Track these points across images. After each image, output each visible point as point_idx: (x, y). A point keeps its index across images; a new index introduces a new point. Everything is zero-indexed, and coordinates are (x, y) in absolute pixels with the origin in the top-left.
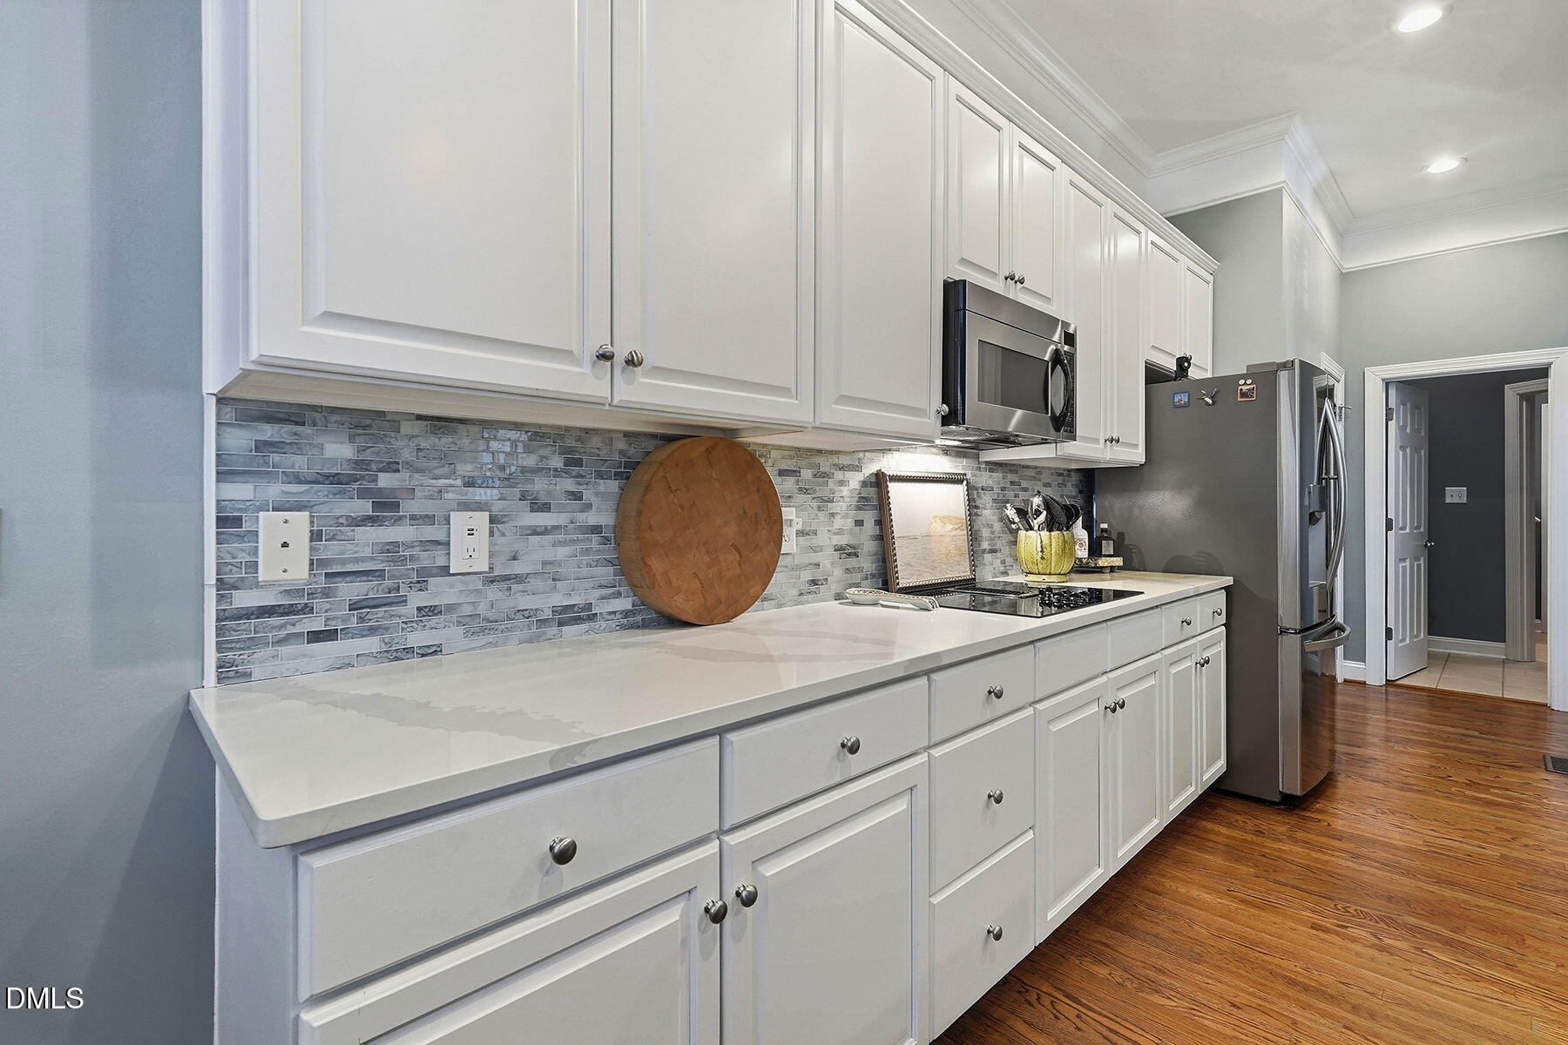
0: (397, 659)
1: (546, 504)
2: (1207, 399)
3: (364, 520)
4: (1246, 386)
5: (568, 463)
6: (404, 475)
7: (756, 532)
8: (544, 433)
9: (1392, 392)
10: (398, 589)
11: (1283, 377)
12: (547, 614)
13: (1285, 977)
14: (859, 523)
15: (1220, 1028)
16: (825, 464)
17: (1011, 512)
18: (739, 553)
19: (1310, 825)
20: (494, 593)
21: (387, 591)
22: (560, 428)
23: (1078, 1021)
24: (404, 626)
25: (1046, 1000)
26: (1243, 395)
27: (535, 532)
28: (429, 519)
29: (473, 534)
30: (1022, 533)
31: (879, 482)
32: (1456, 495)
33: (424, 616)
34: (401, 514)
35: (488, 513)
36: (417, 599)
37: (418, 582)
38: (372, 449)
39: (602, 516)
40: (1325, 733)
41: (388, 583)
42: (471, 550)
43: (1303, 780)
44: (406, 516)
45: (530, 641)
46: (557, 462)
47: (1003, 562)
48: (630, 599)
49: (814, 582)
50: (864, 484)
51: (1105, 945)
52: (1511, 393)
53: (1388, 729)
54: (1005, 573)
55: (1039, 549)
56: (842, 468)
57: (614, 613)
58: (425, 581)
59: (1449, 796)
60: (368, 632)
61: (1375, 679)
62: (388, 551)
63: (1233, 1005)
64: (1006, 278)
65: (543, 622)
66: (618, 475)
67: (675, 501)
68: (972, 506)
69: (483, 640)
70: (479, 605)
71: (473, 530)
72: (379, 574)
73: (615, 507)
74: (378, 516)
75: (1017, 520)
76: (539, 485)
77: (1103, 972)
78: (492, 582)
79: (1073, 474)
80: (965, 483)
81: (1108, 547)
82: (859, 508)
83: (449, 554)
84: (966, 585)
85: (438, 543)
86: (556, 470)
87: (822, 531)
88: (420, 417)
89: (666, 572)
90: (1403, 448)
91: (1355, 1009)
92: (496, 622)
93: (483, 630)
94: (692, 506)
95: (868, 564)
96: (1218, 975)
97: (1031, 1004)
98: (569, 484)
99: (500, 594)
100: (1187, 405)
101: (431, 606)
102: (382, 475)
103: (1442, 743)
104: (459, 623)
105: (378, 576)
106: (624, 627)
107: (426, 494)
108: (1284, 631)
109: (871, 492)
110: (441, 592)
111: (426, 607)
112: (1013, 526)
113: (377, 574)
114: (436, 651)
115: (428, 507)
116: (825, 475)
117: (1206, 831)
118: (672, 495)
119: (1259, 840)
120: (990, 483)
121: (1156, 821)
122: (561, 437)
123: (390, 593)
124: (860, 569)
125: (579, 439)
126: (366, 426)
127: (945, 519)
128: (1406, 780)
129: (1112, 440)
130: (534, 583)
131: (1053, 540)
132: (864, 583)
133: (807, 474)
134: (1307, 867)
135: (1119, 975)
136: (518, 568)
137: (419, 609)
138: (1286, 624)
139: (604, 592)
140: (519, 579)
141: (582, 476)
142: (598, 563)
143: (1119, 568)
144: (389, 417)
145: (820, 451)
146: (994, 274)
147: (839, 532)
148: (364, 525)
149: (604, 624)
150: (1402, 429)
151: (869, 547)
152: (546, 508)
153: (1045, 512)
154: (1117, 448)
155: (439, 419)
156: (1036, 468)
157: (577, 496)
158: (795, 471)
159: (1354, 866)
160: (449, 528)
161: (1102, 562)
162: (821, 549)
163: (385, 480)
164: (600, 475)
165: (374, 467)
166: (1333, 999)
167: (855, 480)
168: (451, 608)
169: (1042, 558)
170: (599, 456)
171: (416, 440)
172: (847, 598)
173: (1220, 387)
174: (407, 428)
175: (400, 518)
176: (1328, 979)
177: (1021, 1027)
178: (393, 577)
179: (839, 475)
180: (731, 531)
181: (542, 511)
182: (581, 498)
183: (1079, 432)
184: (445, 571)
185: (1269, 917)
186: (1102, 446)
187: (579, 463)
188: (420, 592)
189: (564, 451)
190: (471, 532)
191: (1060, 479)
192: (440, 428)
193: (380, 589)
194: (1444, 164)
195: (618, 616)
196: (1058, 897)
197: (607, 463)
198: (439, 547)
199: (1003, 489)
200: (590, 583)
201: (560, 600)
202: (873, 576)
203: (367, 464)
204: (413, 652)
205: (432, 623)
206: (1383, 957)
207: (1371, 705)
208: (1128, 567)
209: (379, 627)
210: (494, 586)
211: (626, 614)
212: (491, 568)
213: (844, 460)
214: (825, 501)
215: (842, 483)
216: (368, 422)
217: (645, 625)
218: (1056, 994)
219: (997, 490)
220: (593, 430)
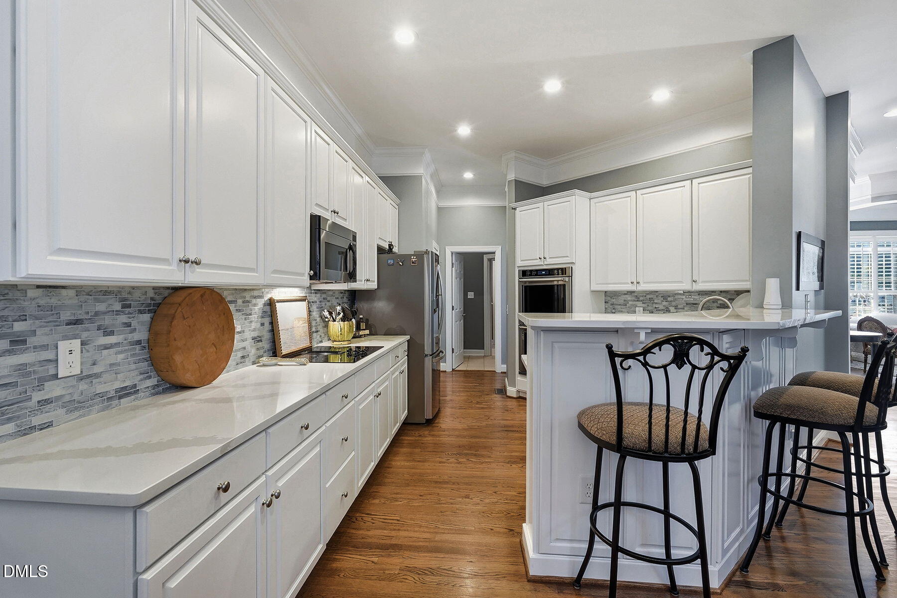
0: (25, 434)
1: (111, 331)
2: (401, 263)
3: (4, 352)
4: (414, 259)
5: (124, 307)
6: (29, 322)
7: (223, 335)
8: (111, 291)
9: (454, 256)
10: (26, 392)
11: (425, 256)
12: (112, 394)
13: (434, 481)
14: (262, 324)
15: (418, 504)
16: (247, 296)
17: (326, 314)
18: (215, 347)
19: (435, 428)
20: (83, 386)
21: (19, 394)
22: (119, 287)
23: (372, 521)
24: (30, 413)
25: (359, 519)
26: (413, 263)
27: (106, 347)
28: (45, 347)
29: (72, 353)
30: (331, 323)
31: (271, 303)
32: (471, 295)
33: (41, 406)
34: (27, 346)
35: (80, 340)
36: (37, 396)
37: (38, 386)
38: (9, 308)
39: (142, 334)
40: (438, 393)
41: (19, 389)
42: (71, 363)
43: (432, 413)
44: (31, 347)
45: (103, 410)
46: (117, 306)
47: (321, 336)
48: (156, 379)
49: (243, 357)
50: (265, 305)
51: (376, 492)
52: (485, 258)
53: (453, 388)
54: (321, 342)
55: (340, 330)
56: (255, 297)
57: (148, 387)
58: (42, 385)
59: (472, 408)
60: (7, 422)
61: (449, 370)
62: (20, 370)
63: (421, 496)
64: (332, 211)
65: (110, 399)
66: (149, 311)
67: (187, 324)
68: (310, 312)
69: (77, 414)
70: (74, 394)
71: (71, 351)
72: (14, 385)
73: (148, 329)
74: (13, 349)
75: (329, 317)
76: (107, 321)
77: (377, 501)
78: (82, 379)
79: (346, 292)
80: (307, 301)
81: (363, 326)
82: (262, 317)
83: (57, 366)
84: (309, 350)
85: (50, 361)
86: (117, 311)
87: (246, 330)
88: (38, 287)
89: (182, 362)
90: (457, 278)
91: (454, 484)
92: (84, 402)
93: (76, 408)
94: (194, 326)
95: (266, 345)
96: (415, 488)
97: (354, 522)
98: (123, 318)
99: (86, 386)
100: (393, 265)
101: (46, 399)
102: (15, 324)
103: (468, 390)
104: (63, 407)
105: (13, 386)
106: (153, 394)
107: (42, 332)
108: (426, 356)
109: (268, 308)
110: (53, 390)
111: (43, 400)
112: (327, 320)
113: (13, 384)
114: (49, 425)
115: (45, 340)
116: (248, 302)
117: (403, 440)
118: (185, 321)
119: (420, 438)
120: (315, 299)
121: (388, 439)
122: (119, 292)
123: (20, 395)
124: (263, 348)
125: (129, 293)
126: (5, 294)
127: (299, 319)
128: (461, 405)
129: (367, 280)
130: (105, 377)
131: (346, 326)
132: (265, 354)
133: (240, 301)
134: (435, 444)
135: (383, 500)
136: (96, 369)
137: (39, 402)
138: (426, 353)
139: (142, 377)
140: (97, 376)
141: (131, 314)
142: (139, 361)
143: (367, 335)
144: (19, 288)
145: (246, 290)
146: (328, 210)
147: (254, 330)
148: (4, 356)
149: (142, 394)
150: (456, 271)
151: (267, 336)
152: (112, 333)
153: (342, 314)
154: (368, 283)
155: (50, 287)
156: (333, 290)
157: (129, 325)
158: (234, 301)
159: (449, 439)
160: (57, 351)
161: (361, 333)
162: (246, 340)
163: (18, 327)
164: (141, 312)
165: (10, 319)
166: (447, 483)
167: (261, 303)
168: (58, 398)
169: (341, 334)
170: (139, 301)
171: (36, 301)
172: (260, 363)
173: (405, 258)
174: (31, 293)
175: (27, 349)
176: (446, 477)
177: (354, 531)
178: (22, 385)
179: (254, 301)
180: (212, 336)
181: (110, 335)
182: (130, 326)
183: (357, 278)
184: (55, 377)
185: (426, 464)
186: (363, 283)
187: (129, 306)
188: (39, 392)
189: (122, 300)
190: (71, 352)
191: (342, 295)
192: (51, 292)
193: (14, 394)
194: (468, 175)
195: (150, 389)
196: (362, 475)
197: (144, 305)
198: (51, 363)
199: (320, 302)
200: (136, 372)
201: (118, 385)
202: (268, 350)
203: (6, 318)
204: (35, 428)
205: (47, 409)
206: (459, 466)
207: (448, 380)
208: (371, 334)
209: (13, 417)
210: (83, 382)
211: (154, 387)
212: (82, 372)
213: (256, 293)
214: (248, 315)
215: (255, 305)
216: (6, 291)
217: (165, 391)
218: (363, 515)
219: (318, 303)
220: (137, 287)
